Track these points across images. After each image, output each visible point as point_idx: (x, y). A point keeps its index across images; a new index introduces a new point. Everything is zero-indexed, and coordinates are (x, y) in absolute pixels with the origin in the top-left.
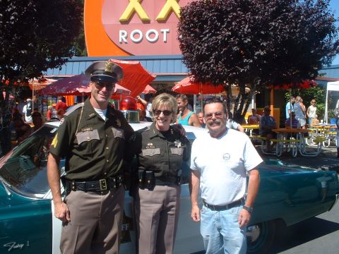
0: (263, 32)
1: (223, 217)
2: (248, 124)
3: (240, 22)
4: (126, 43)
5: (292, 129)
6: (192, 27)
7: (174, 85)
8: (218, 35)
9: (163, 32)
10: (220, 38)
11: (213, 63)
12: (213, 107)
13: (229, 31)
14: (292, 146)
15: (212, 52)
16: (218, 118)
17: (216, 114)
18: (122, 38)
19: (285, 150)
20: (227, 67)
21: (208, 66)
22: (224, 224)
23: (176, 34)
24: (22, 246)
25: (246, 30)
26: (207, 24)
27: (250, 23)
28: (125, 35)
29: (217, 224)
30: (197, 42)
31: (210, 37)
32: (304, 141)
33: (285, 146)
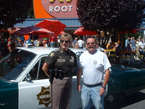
0: (115, 7)
1: (92, 91)
2: (108, 49)
3: (105, 2)
4: (53, 12)
5: (128, 52)
6: (83, 4)
7: (75, 31)
8: (95, 8)
9: (69, 7)
10: (96, 9)
11: (92, 21)
12: (90, 40)
13: (99, 6)
14: (128, 59)
15: (92, 16)
16: (92, 45)
17: (92, 43)
18: (51, 10)
19: (125, 61)
20: (99, 23)
21: (90, 22)
22: (93, 94)
23: (75, 8)
24: (4, 104)
25: (107, 6)
26: (89, 3)
27: (109, 3)
28: (52, 9)
29: (89, 93)
30: (85, 12)
31: (91, 9)
32: (134, 57)
33: (125, 59)
